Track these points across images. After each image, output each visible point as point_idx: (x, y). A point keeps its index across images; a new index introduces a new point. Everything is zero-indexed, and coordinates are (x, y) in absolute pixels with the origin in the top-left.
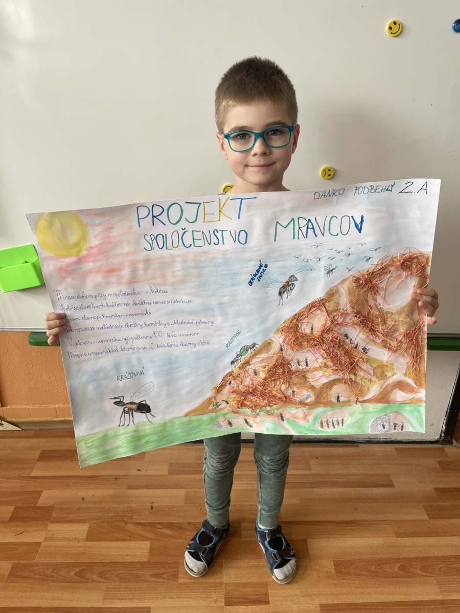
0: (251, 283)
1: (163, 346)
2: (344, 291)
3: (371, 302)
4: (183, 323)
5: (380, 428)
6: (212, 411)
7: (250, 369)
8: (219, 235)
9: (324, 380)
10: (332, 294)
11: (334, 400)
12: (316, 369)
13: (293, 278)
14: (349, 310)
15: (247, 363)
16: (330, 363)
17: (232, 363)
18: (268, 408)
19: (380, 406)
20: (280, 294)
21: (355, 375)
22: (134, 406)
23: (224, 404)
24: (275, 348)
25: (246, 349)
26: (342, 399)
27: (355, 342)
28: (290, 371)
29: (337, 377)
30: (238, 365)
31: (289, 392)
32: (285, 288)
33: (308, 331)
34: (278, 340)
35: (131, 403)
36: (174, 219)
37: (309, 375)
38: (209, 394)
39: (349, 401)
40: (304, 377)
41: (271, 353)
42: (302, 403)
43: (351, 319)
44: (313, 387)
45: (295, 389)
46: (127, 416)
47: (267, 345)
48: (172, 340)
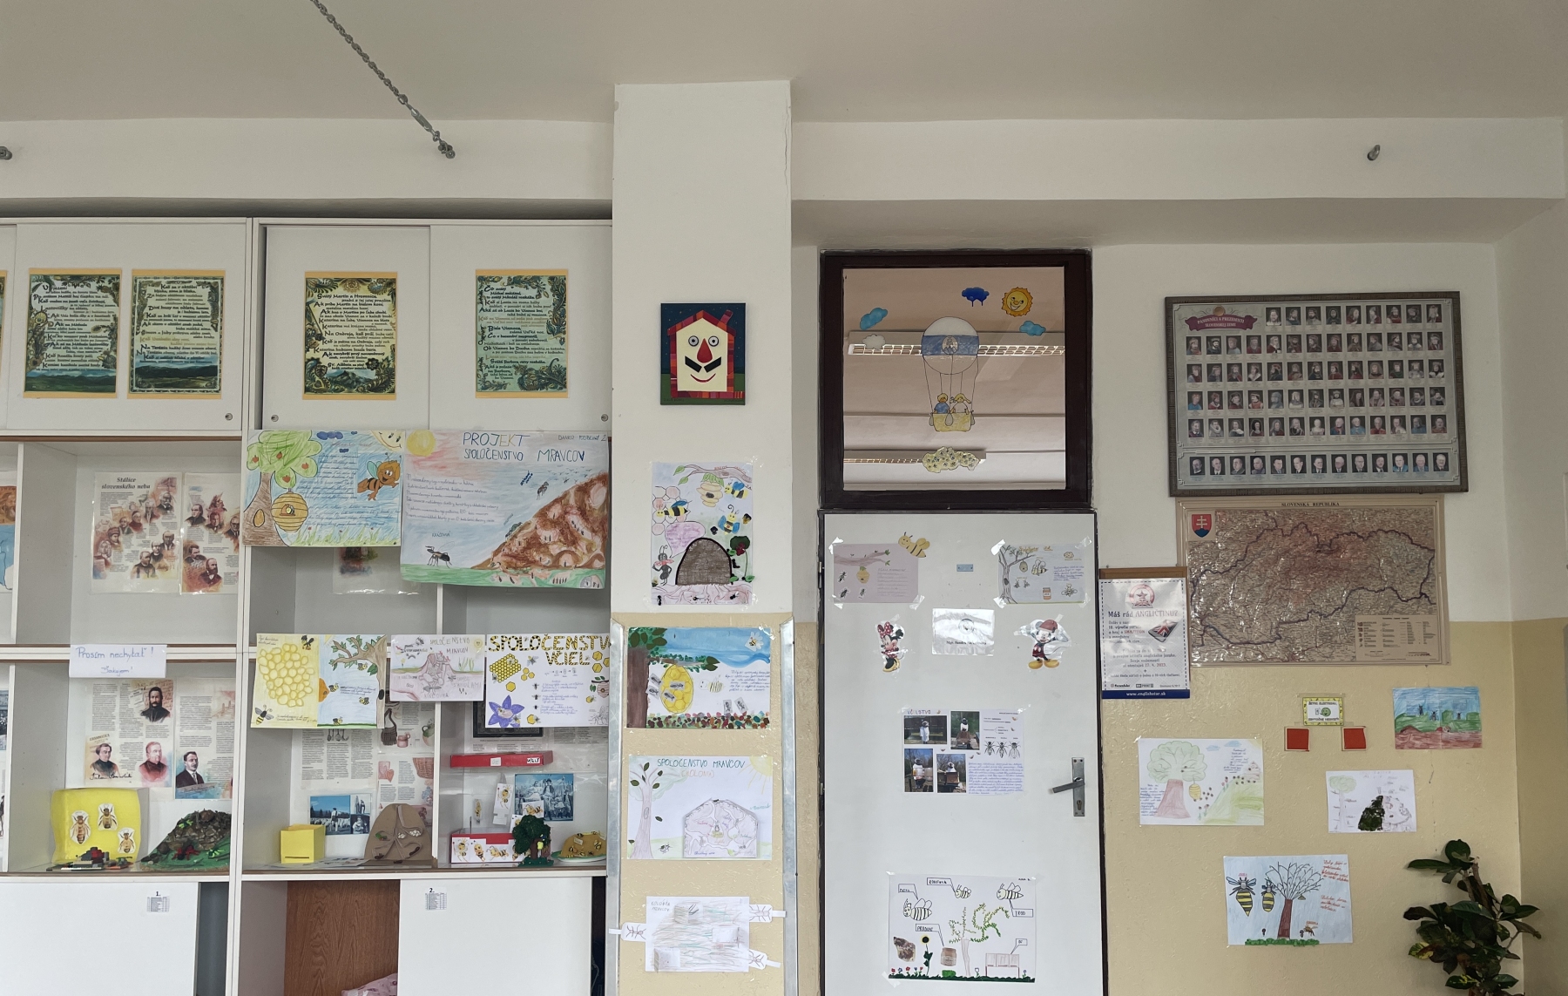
0: (522, 484)
1: (465, 520)
2: (572, 493)
3: (587, 502)
4: (479, 506)
5: (585, 584)
6: (489, 568)
7: (517, 540)
8: (507, 454)
9: (558, 551)
10: (566, 495)
11: (563, 565)
12: (555, 543)
13: (546, 483)
14: (575, 505)
15: (515, 536)
16: (562, 540)
17: (507, 536)
18: (525, 569)
19: (587, 570)
20: (538, 492)
21: (576, 548)
22: (440, 555)
23: (498, 565)
24: (532, 527)
25: (515, 526)
26: (567, 565)
27: (577, 527)
28: (540, 543)
29: (564, 548)
30: (509, 537)
31: (537, 558)
32: (542, 489)
33: (551, 517)
34: (534, 522)
35: (438, 553)
36: (484, 442)
37: (550, 547)
38: (490, 556)
39: (571, 566)
40: (548, 548)
41: (530, 530)
42: (545, 567)
43: (575, 511)
44: (552, 555)
45: (541, 556)
46: (434, 560)
47: (528, 524)
48: (471, 517)
